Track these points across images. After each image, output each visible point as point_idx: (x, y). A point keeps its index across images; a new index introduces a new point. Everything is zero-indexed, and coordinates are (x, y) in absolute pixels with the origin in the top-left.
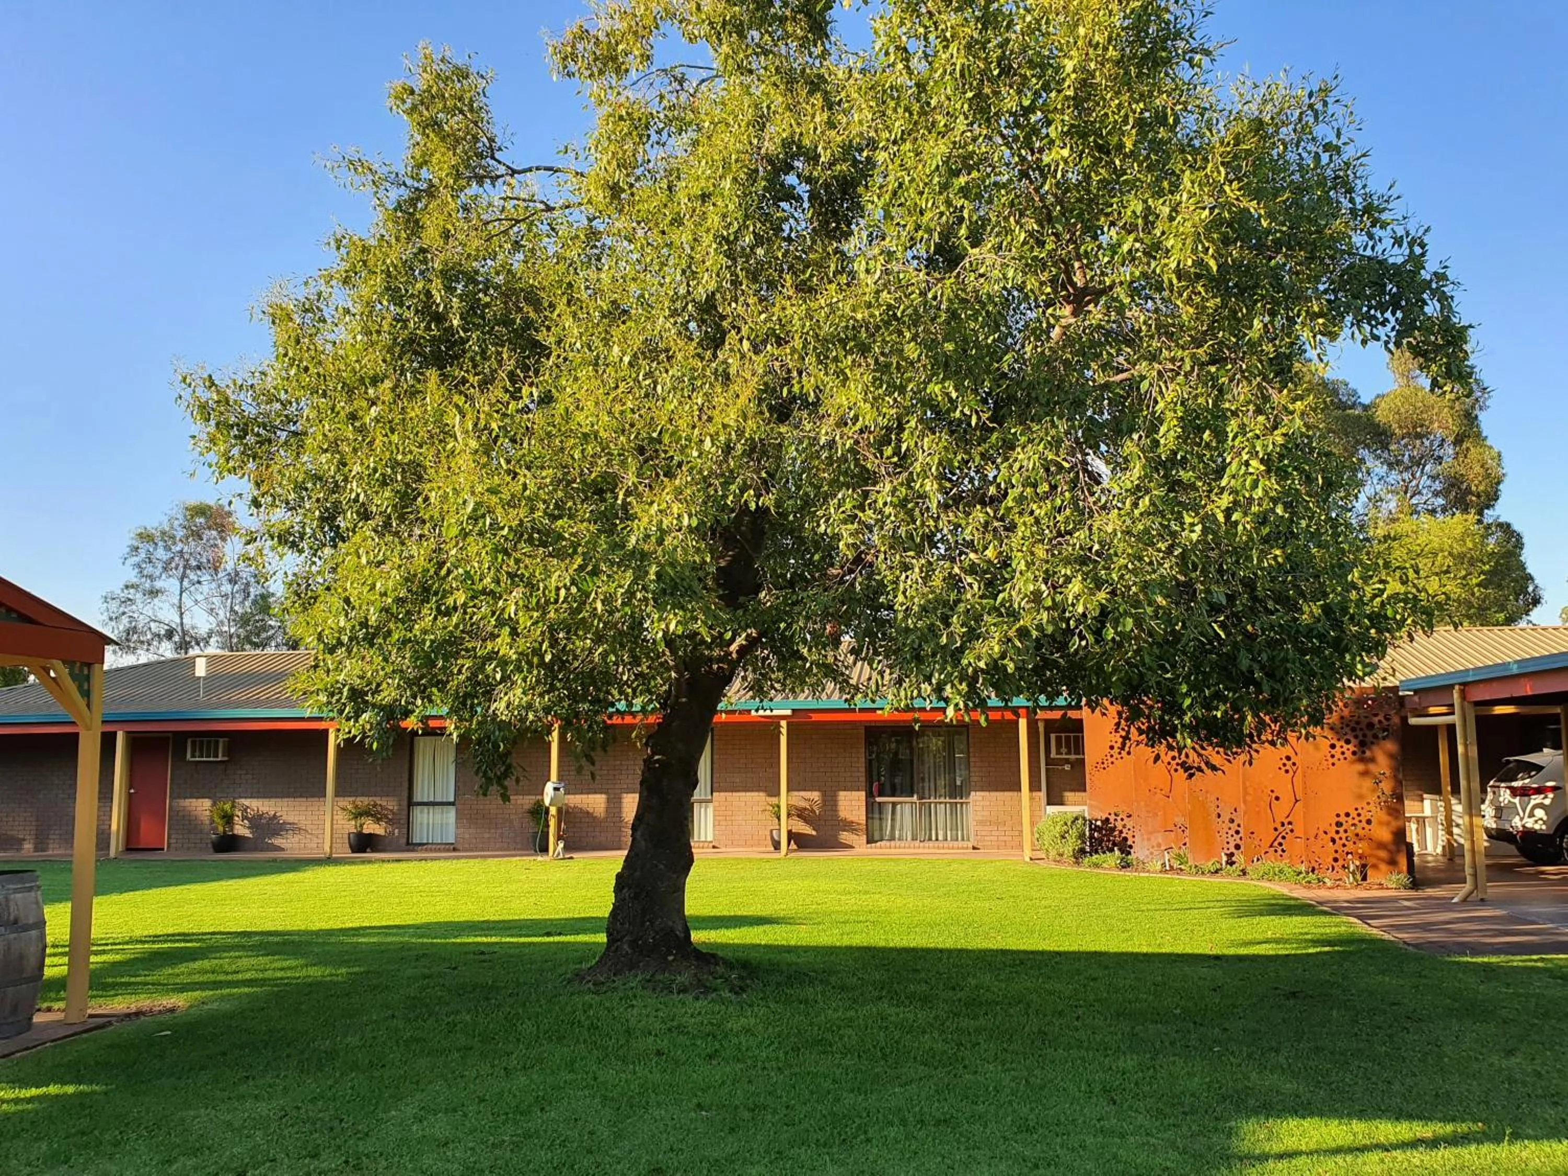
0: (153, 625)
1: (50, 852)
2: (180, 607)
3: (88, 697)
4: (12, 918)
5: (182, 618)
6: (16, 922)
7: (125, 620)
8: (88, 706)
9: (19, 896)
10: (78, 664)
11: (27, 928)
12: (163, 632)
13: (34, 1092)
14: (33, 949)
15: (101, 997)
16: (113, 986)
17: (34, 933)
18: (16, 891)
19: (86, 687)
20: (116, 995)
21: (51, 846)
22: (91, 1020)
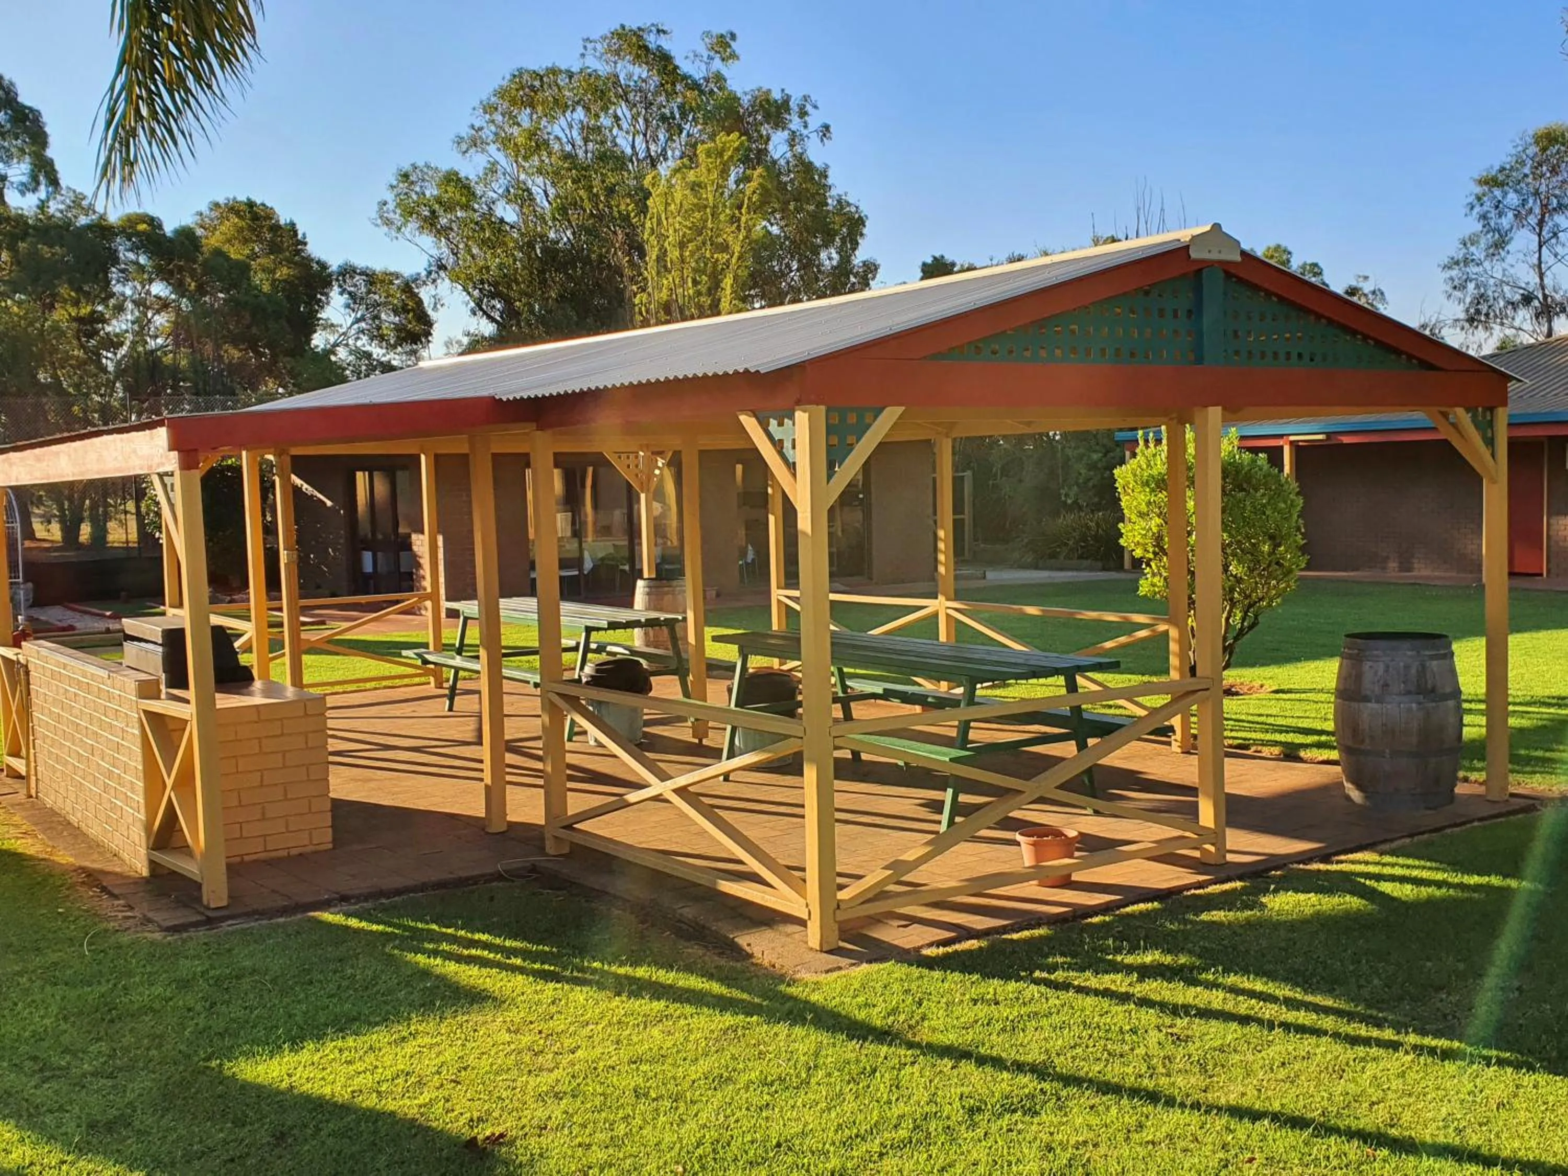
0: (1506, 289)
1: (1414, 573)
2: (1539, 266)
3: (1493, 446)
4: (1429, 686)
5: (1542, 279)
6: (1433, 690)
7: (1471, 286)
8: (1493, 455)
9: (1435, 663)
10: (1480, 409)
11: (1445, 697)
12: (1518, 297)
13: (1474, 880)
14: (1452, 720)
15: (1518, 772)
16: (1528, 760)
17: (1451, 703)
18: (1432, 658)
19: (1490, 435)
20: (1535, 773)
21: (1416, 566)
22: (1513, 800)
